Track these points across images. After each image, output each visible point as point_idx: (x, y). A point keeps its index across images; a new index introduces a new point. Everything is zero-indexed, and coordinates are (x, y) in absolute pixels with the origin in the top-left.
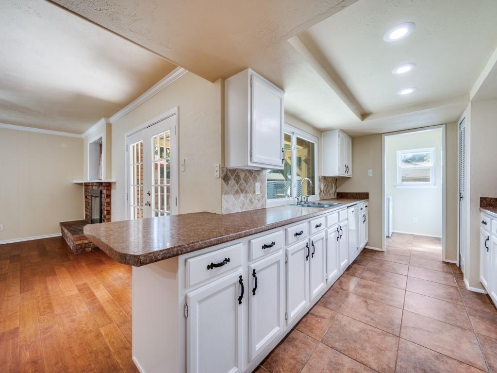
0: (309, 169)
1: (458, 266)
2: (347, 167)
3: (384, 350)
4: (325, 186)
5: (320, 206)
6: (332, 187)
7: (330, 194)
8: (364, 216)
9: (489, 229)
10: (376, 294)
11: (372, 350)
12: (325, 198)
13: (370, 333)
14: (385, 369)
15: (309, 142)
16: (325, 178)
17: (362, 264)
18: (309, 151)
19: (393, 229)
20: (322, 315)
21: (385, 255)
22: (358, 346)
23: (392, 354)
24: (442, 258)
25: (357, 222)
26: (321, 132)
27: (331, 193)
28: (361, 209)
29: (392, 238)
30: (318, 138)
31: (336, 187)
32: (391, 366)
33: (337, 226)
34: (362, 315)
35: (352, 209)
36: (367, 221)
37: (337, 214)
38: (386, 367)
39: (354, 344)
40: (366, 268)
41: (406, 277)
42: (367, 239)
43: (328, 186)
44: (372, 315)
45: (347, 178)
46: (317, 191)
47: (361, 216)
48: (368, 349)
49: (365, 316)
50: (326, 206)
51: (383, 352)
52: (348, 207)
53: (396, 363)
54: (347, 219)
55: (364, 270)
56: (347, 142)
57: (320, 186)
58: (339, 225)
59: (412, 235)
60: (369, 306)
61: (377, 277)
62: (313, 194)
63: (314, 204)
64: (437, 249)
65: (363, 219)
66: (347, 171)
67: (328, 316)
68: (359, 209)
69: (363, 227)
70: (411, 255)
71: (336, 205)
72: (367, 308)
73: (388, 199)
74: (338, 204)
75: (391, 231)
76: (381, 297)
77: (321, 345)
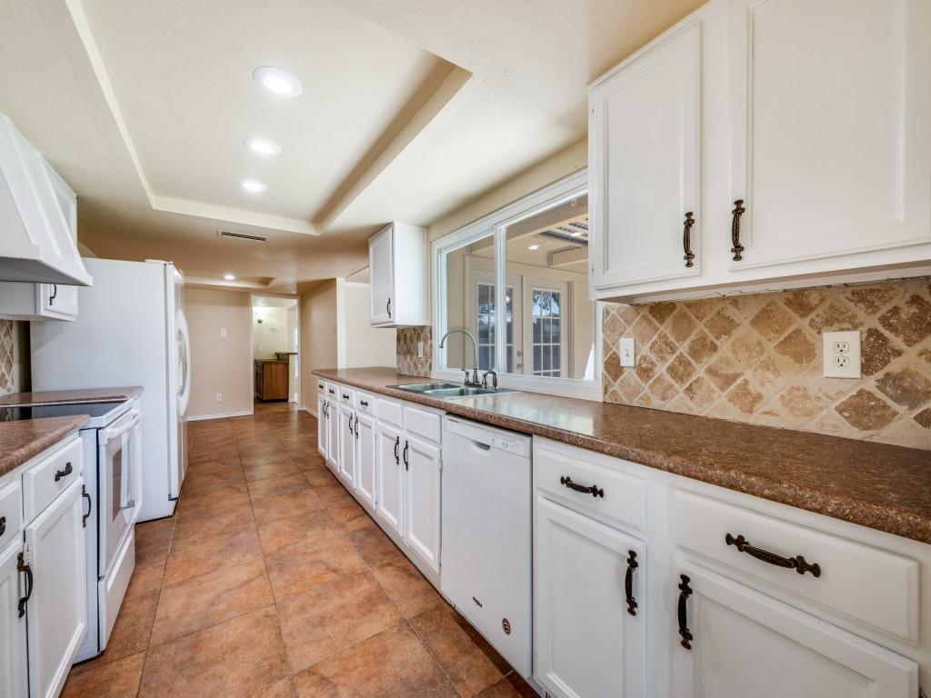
10: (337, 602)
13: (296, 540)
14: (265, 526)
20: (354, 522)
22: (296, 524)
23: (265, 539)
34: (321, 550)
38: (265, 528)
44: (309, 558)
48: (287, 528)
49: (316, 552)
51: (273, 535)
53: (258, 535)
60: (324, 567)
67: (349, 524)
72: (325, 564)
76: (323, 601)
77: (323, 507)
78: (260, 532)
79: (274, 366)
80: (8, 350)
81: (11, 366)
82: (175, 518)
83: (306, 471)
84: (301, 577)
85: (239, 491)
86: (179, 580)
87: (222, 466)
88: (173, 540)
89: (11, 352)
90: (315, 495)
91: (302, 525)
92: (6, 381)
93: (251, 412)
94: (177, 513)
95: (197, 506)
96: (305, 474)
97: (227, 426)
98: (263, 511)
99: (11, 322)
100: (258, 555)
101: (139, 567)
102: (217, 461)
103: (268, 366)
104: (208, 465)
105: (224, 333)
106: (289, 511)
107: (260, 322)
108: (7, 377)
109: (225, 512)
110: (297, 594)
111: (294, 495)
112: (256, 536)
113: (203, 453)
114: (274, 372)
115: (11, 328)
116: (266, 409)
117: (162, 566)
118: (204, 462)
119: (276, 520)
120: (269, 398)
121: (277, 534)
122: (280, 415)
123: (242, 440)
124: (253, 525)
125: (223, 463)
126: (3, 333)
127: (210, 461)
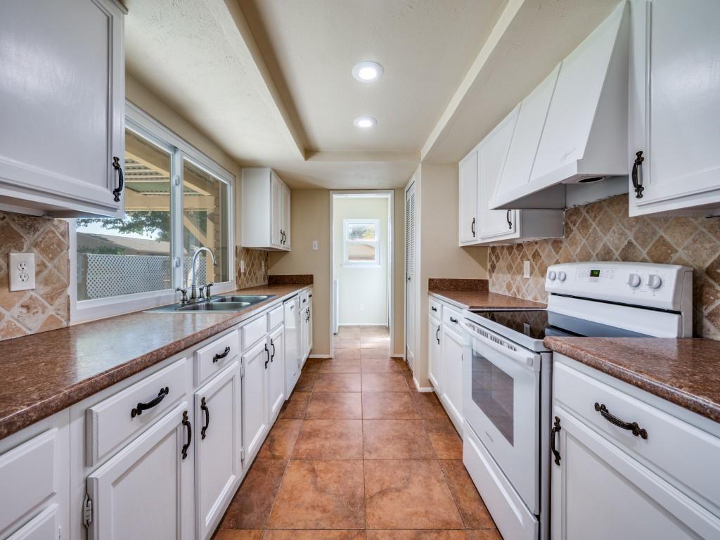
0: (217, 232)
1: (405, 360)
2: (283, 234)
4: (248, 265)
5: (235, 304)
6: (261, 266)
7: (257, 278)
8: (308, 311)
9: (439, 317)
10: (327, 444)
12: (247, 286)
15: (217, 181)
16: (248, 251)
17: (306, 388)
18: (217, 199)
19: (340, 322)
21: (333, 363)
24: (390, 354)
25: (298, 323)
26: (241, 167)
27: (258, 276)
28: (304, 301)
29: (339, 335)
30: (235, 176)
31: (267, 267)
33: (265, 341)
35: (292, 302)
36: (311, 318)
37: (265, 317)
40: (311, 394)
41: (360, 394)
42: (311, 344)
43: (253, 265)
44: (324, 500)
45: (285, 252)
46: (232, 274)
47: (303, 312)
49: (314, 507)
50: (244, 304)
52: (284, 301)
54: (283, 322)
55: (308, 400)
56: (283, 193)
57: (237, 265)
58: (268, 337)
59: (359, 326)
60: (318, 479)
61: (326, 407)
62: (225, 279)
63: (223, 300)
64: (385, 341)
65: (305, 316)
66: (283, 241)
68: (301, 302)
69: (306, 327)
70: (361, 356)
71: (264, 300)
72: (315, 483)
73: (335, 282)
74: (269, 296)
75: (338, 324)
76: (334, 448)
84: (340, 477)
110: (347, 461)
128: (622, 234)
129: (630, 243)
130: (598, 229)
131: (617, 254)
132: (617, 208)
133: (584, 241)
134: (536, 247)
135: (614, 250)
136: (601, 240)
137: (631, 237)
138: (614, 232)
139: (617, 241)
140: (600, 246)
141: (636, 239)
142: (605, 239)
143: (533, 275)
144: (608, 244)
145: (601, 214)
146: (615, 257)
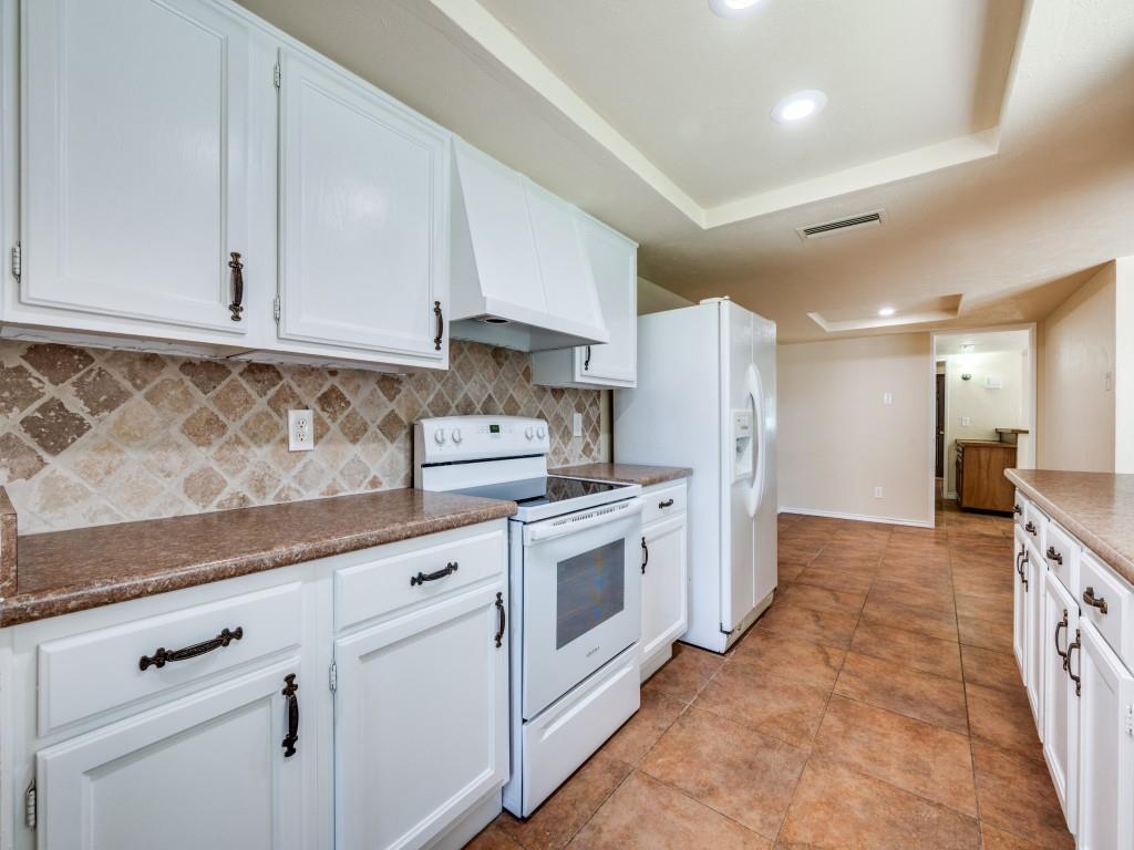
3: (821, 803)
11: (848, 802)
14: (823, 767)
22: (881, 812)
23: (804, 796)
32: (811, 772)
38: (821, 770)
39: (892, 817)
48: (856, 804)
51: (824, 800)
53: (799, 779)
77: (972, 813)
78: (808, 773)
79: (984, 454)
80: (595, 420)
81: (598, 435)
82: (727, 659)
83: (974, 682)
85: (827, 662)
86: (657, 774)
87: (833, 603)
88: (699, 695)
89: (598, 422)
90: (968, 759)
91: (893, 824)
92: (592, 450)
93: (930, 523)
94: (732, 654)
95: (759, 654)
96: (970, 689)
97: (881, 539)
98: (839, 727)
99: (599, 392)
100: (771, 825)
101: (645, 712)
102: (830, 590)
103: (974, 452)
104: (816, 594)
105: (887, 398)
106: (882, 763)
107: (965, 379)
108: (592, 446)
109: (785, 690)
111: (917, 730)
112: (793, 777)
113: (821, 571)
114: (984, 463)
115: (599, 398)
116: (961, 523)
117: (660, 729)
118: (814, 586)
119: (848, 766)
120: (972, 505)
121: (831, 803)
122: (982, 542)
123: (888, 567)
124: (806, 748)
125: (837, 599)
126: (589, 402)
127: (823, 588)
128: (483, 386)
129: (490, 396)
130: (458, 375)
131: (478, 407)
132: (478, 356)
133: (439, 386)
134: (335, 381)
135: (476, 403)
136: (462, 388)
137: (491, 392)
138: (476, 382)
139: (478, 393)
140: (460, 397)
141: (495, 393)
142: (466, 388)
143: (321, 442)
144: (470, 394)
145: (461, 357)
146: (476, 411)
